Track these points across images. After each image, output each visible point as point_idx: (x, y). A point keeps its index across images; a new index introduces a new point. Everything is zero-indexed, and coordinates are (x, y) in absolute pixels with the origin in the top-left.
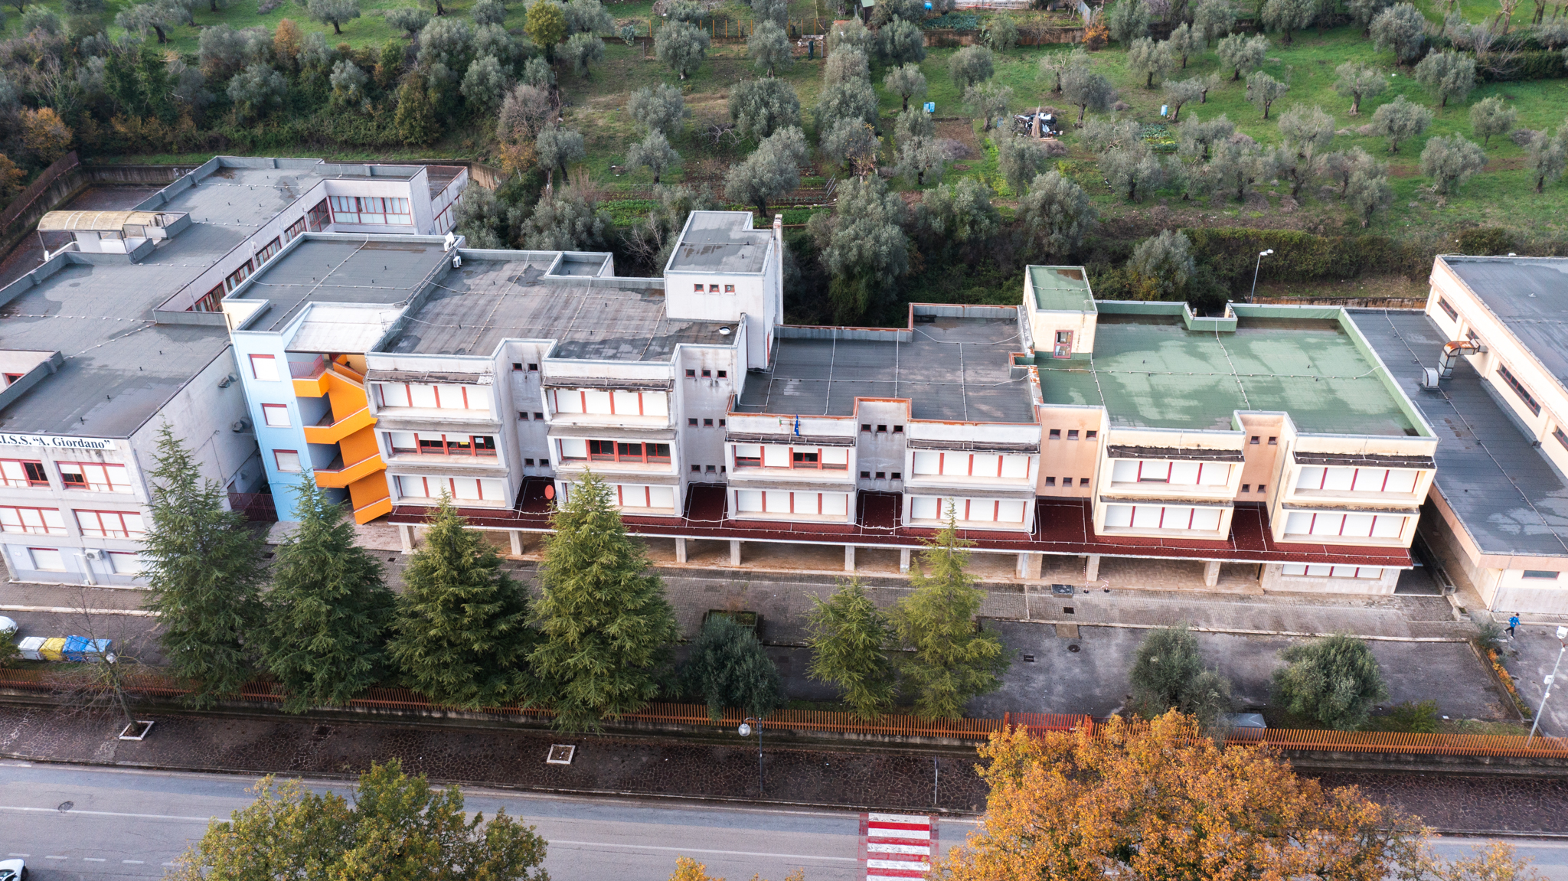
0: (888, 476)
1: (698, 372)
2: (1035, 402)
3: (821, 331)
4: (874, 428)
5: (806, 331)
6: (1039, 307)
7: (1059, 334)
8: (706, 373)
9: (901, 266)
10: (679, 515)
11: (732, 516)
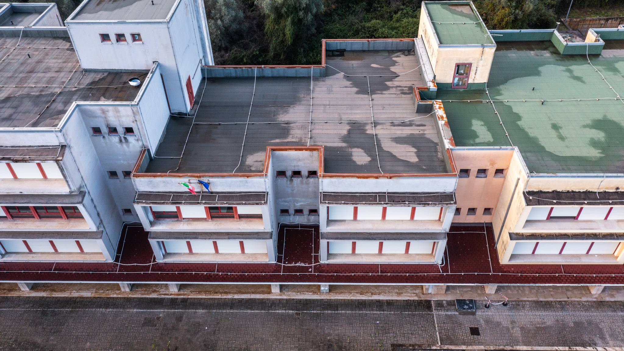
0: (306, 212)
2: (447, 145)
3: (243, 69)
4: (289, 173)
6: (441, 42)
7: (458, 66)
8: (113, 130)
11: (159, 259)
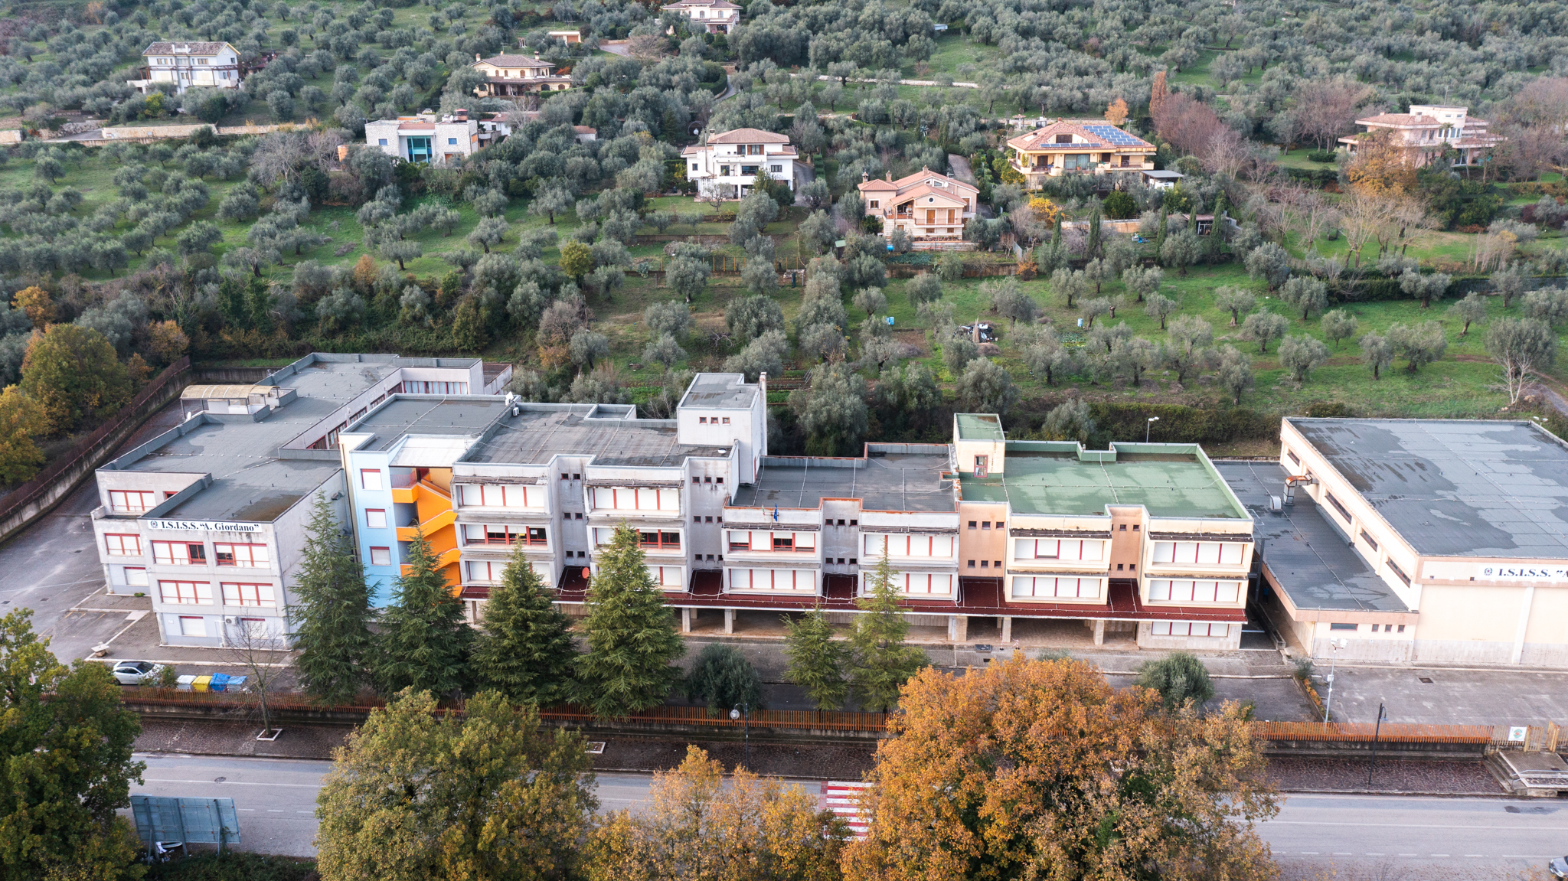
0: (847, 561)
1: (702, 479)
2: (956, 500)
3: (796, 460)
4: (835, 522)
5: (785, 460)
6: (961, 437)
7: (977, 458)
8: (708, 480)
9: (862, 427)
10: (686, 590)
11: (726, 591)
